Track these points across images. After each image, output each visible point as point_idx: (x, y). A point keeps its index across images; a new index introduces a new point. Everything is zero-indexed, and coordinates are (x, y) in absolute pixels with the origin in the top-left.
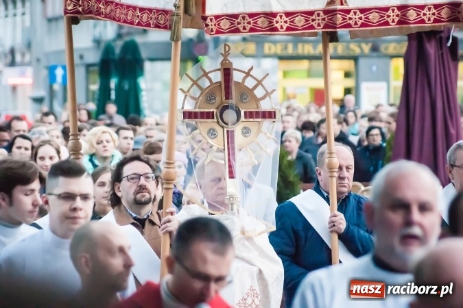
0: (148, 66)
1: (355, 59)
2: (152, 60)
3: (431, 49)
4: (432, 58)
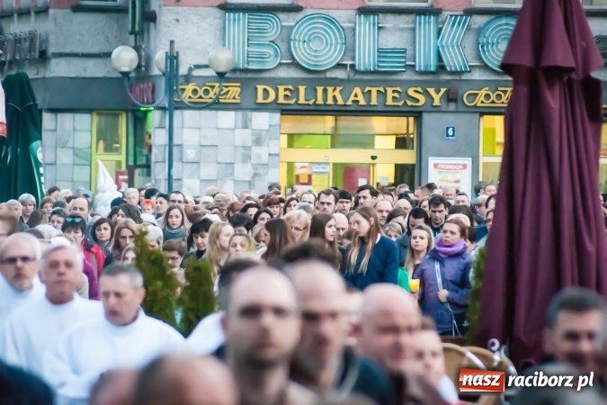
0: (47, 119)
1: (417, 115)
2: (55, 111)
3: (554, 100)
4: (556, 116)
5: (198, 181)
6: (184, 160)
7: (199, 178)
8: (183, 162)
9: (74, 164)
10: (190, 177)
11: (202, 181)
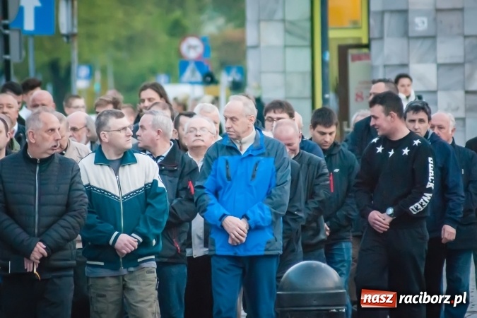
5: (433, 67)
6: (411, 34)
7: (435, 61)
8: (409, 38)
9: (285, 46)
10: (421, 61)
11: (439, 66)
